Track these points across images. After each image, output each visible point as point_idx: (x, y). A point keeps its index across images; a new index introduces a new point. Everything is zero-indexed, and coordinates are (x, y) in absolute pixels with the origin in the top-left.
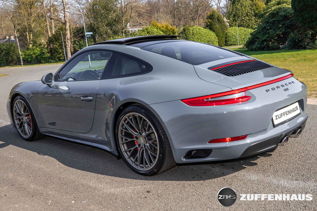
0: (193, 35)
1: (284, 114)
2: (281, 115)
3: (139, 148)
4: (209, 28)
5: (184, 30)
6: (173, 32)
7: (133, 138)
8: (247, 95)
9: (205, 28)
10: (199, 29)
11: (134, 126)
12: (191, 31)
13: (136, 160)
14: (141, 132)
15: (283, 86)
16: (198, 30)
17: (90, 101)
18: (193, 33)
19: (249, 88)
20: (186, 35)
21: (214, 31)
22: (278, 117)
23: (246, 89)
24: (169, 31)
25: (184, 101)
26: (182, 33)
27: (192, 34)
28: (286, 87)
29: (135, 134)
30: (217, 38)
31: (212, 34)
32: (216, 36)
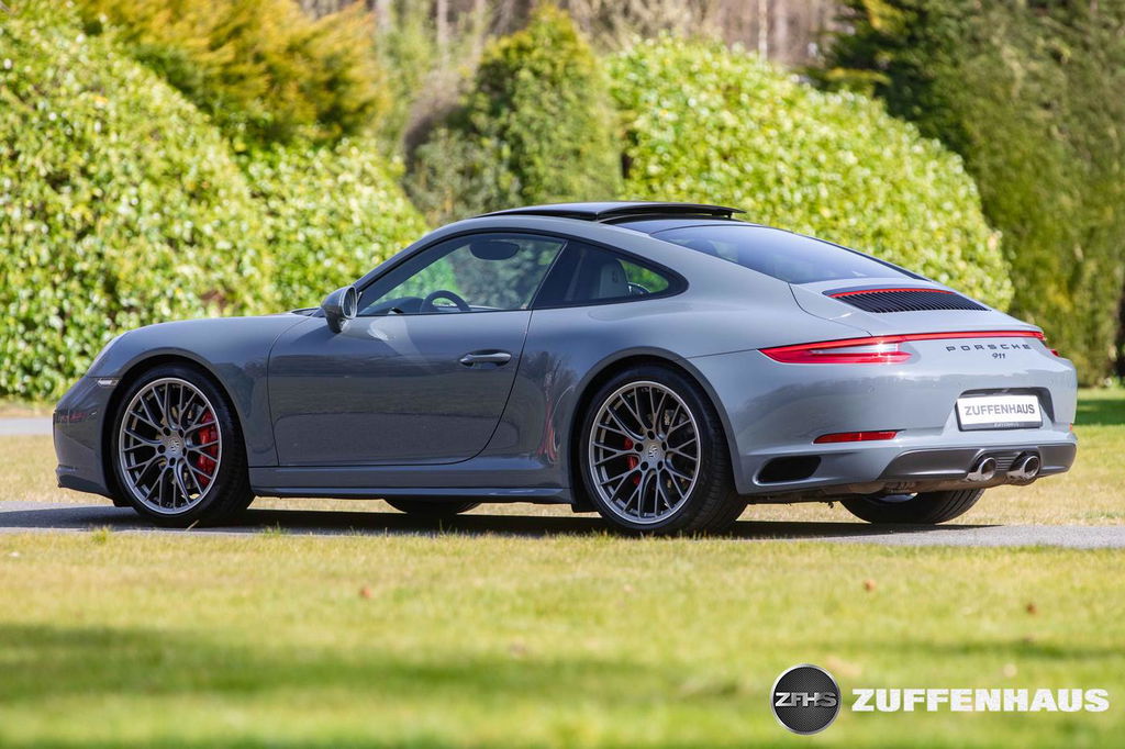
0: (626, 163)
1: (989, 410)
2: (982, 409)
3: (644, 473)
4: (879, 90)
5: (497, 80)
6: (328, 99)
7: (631, 447)
8: (902, 350)
9: (825, 86)
10: (731, 93)
11: (638, 417)
12: (605, 116)
13: (634, 505)
14: (653, 430)
15: (992, 347)
16: (705, 101)
17: (501, 363)
18: (632, 137)
19: (908, 338)
20: (515, 167)
21: (956, 141)
22: (971, 411)
23: (902, 338)
24: (276, 79)
25: (767, 351)
26: (460, 121)
27: (611, 158)
28: (999, 350)
29: (634, 438)
30: (995, 256)
31: (927, 183)
32: (975, 219)
